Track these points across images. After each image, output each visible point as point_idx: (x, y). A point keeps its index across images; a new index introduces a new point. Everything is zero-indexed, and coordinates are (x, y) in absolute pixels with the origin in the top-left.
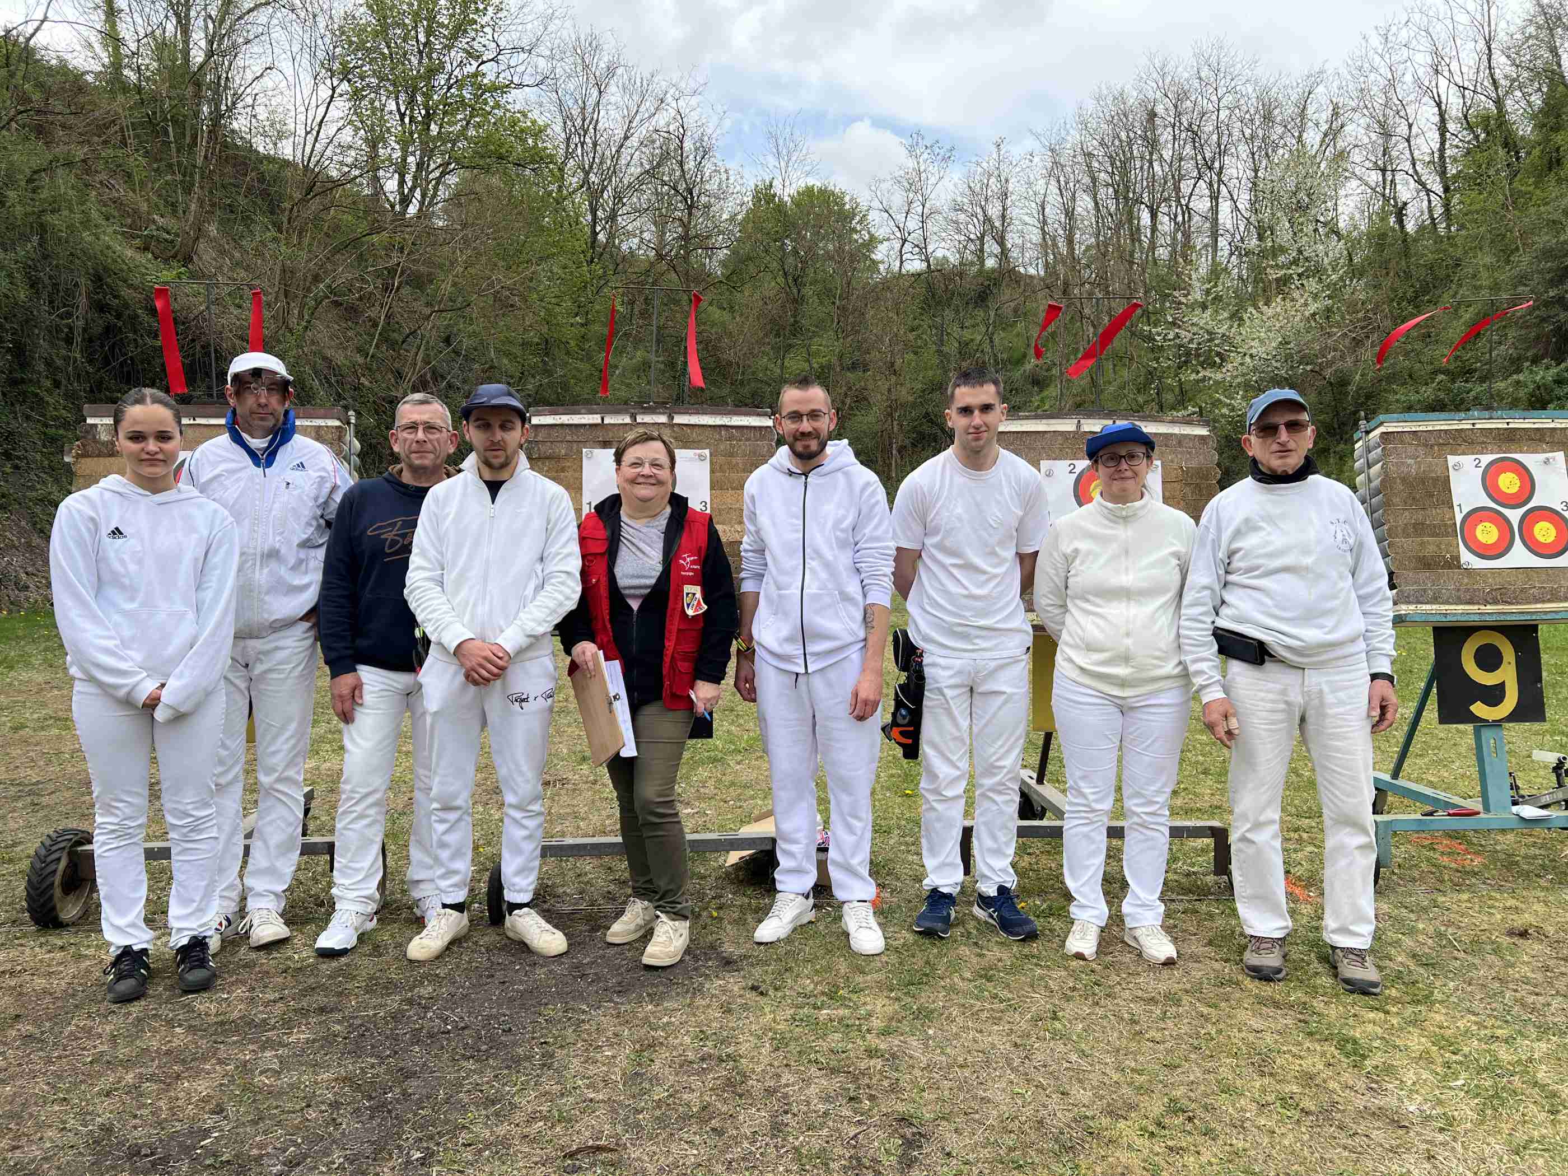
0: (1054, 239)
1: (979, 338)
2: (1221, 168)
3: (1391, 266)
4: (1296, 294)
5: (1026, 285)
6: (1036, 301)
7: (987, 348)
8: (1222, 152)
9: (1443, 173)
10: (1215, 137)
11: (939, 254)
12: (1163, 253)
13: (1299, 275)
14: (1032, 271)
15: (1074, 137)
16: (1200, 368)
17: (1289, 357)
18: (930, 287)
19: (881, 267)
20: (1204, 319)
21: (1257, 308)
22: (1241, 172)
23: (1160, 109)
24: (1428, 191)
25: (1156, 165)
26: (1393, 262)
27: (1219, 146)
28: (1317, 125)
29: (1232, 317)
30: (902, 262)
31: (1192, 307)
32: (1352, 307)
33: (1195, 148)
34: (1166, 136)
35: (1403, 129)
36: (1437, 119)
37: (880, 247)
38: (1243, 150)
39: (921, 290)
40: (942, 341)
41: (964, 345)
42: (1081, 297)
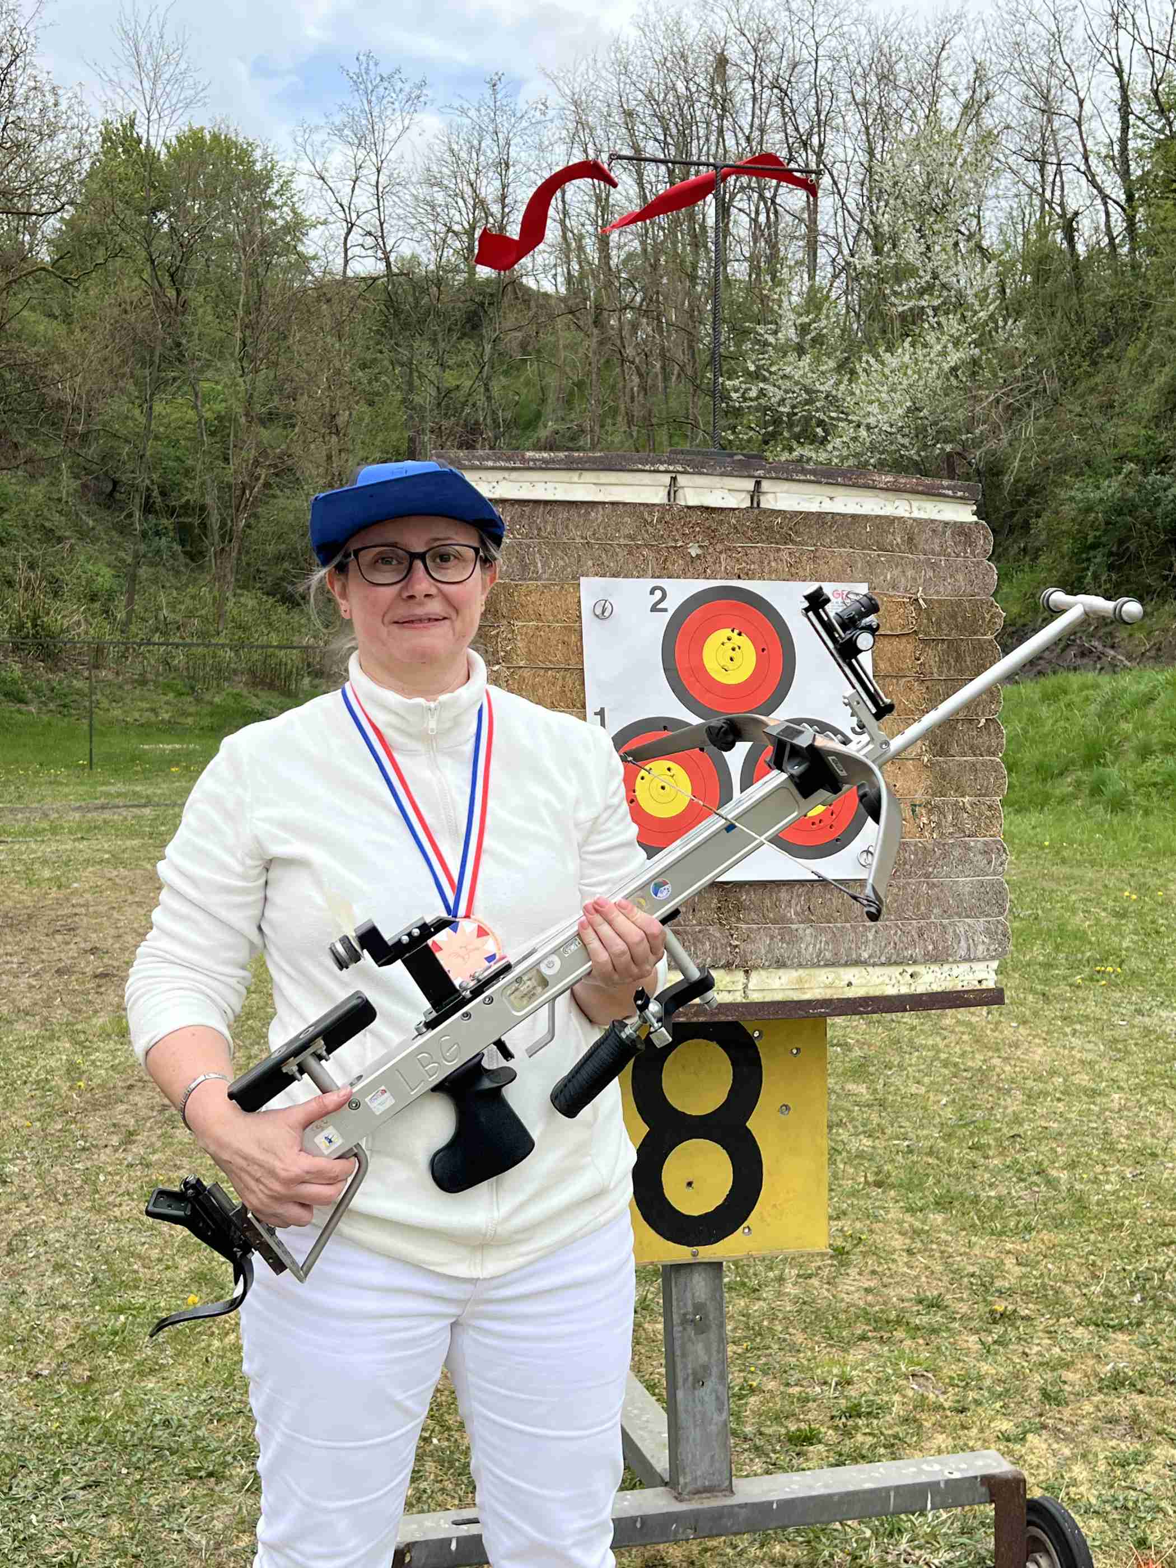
0: (580, 238)
1: (468, 383)
2: (821, 146)
3: (1058, 303)
4: (931, 338)
5: (541, 307)
6: (554, 332)
7: (481, 399)
8: (821, 123)
9: (1125, 174)
10: (812, 100)
12: (739, 270)
13: (935, 309)
14: (548, 287)
15: (608, 85)
16: (795, 445)
17: (920, 432)
18: (391, 302)
19: (313, 265)
20: (799, 368)
21: (877, 356)
22: (850, 153)
23: (733, 52)
24: (1105, 198)
25: (728, 136)
26: (1061, 297)
27: (818, 113)
28: (954, 92)
29: (840, 367)
30: (346, 262)
31: (783, 351)
32: (1008, 359)
33: (784, 114)
34: (742, 91)
35: (1071, 107)
36: (1117, 95)
37: (313, 233)
38: (853, 120)
39: (374, 304)
40: (410, 383)
41: (445, 395)
42: (621, 330)
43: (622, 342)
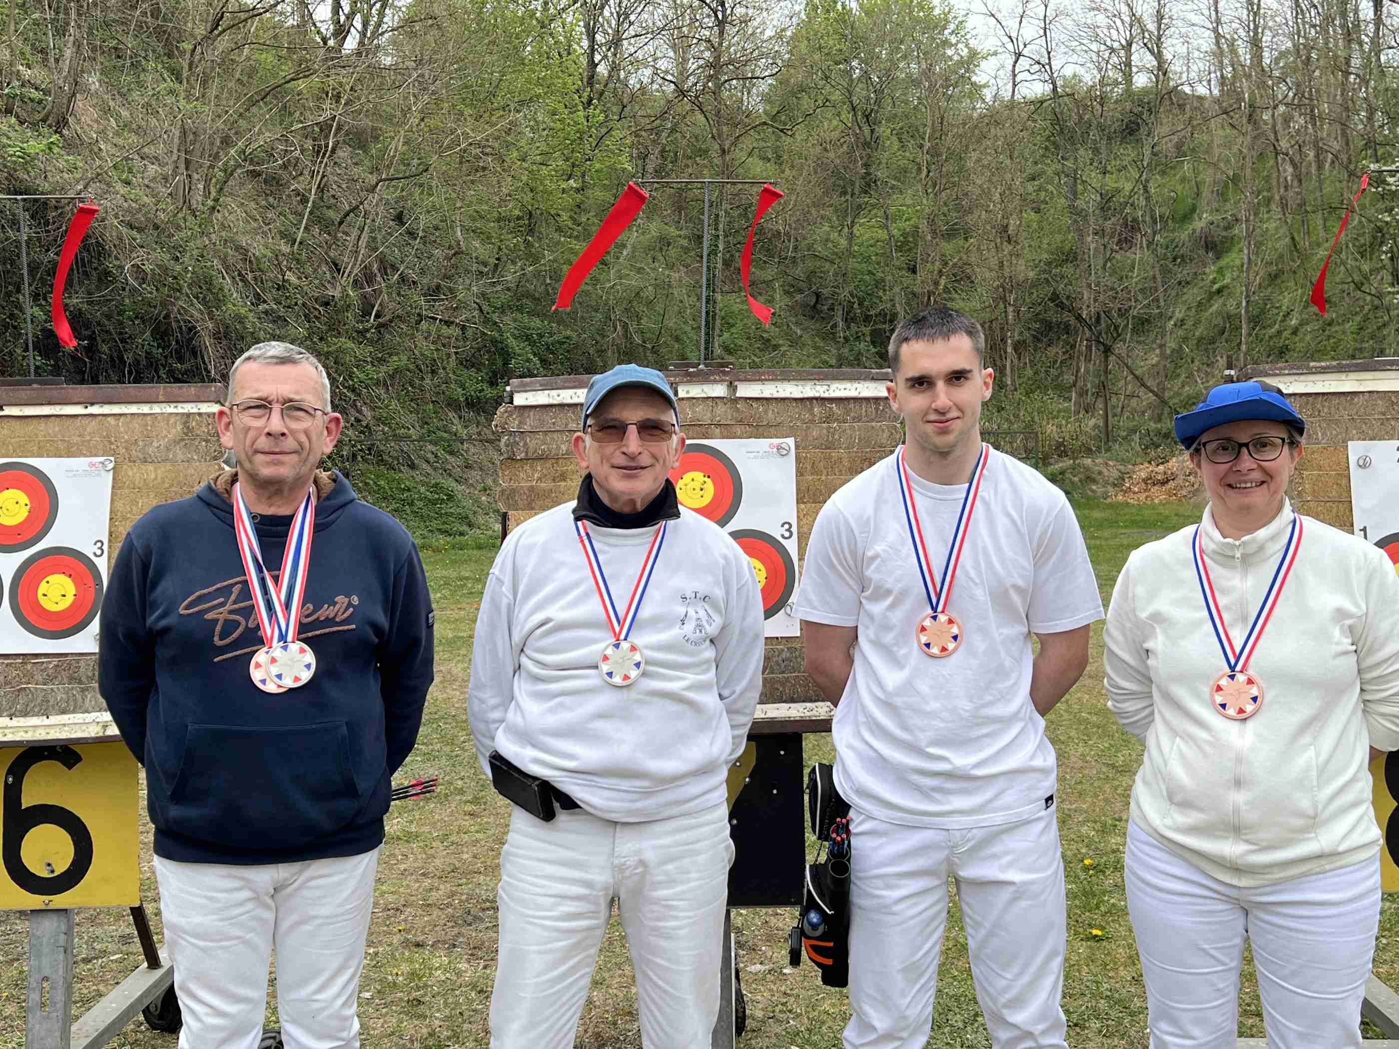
0: (1232, 44)
5: (1194, 109)
6: (1209, 131)
7: (1140, 201)
11: (1068, 71)
14: (1202, 90)
18: (1057, 119)
19: (986, 93)
30: (1015, 85)
37: (984, 64)
39: (1043, 122)
40: (1075, 192)
41: (1107, 198)
42: (1274, 126)
43: (1276, 137)
